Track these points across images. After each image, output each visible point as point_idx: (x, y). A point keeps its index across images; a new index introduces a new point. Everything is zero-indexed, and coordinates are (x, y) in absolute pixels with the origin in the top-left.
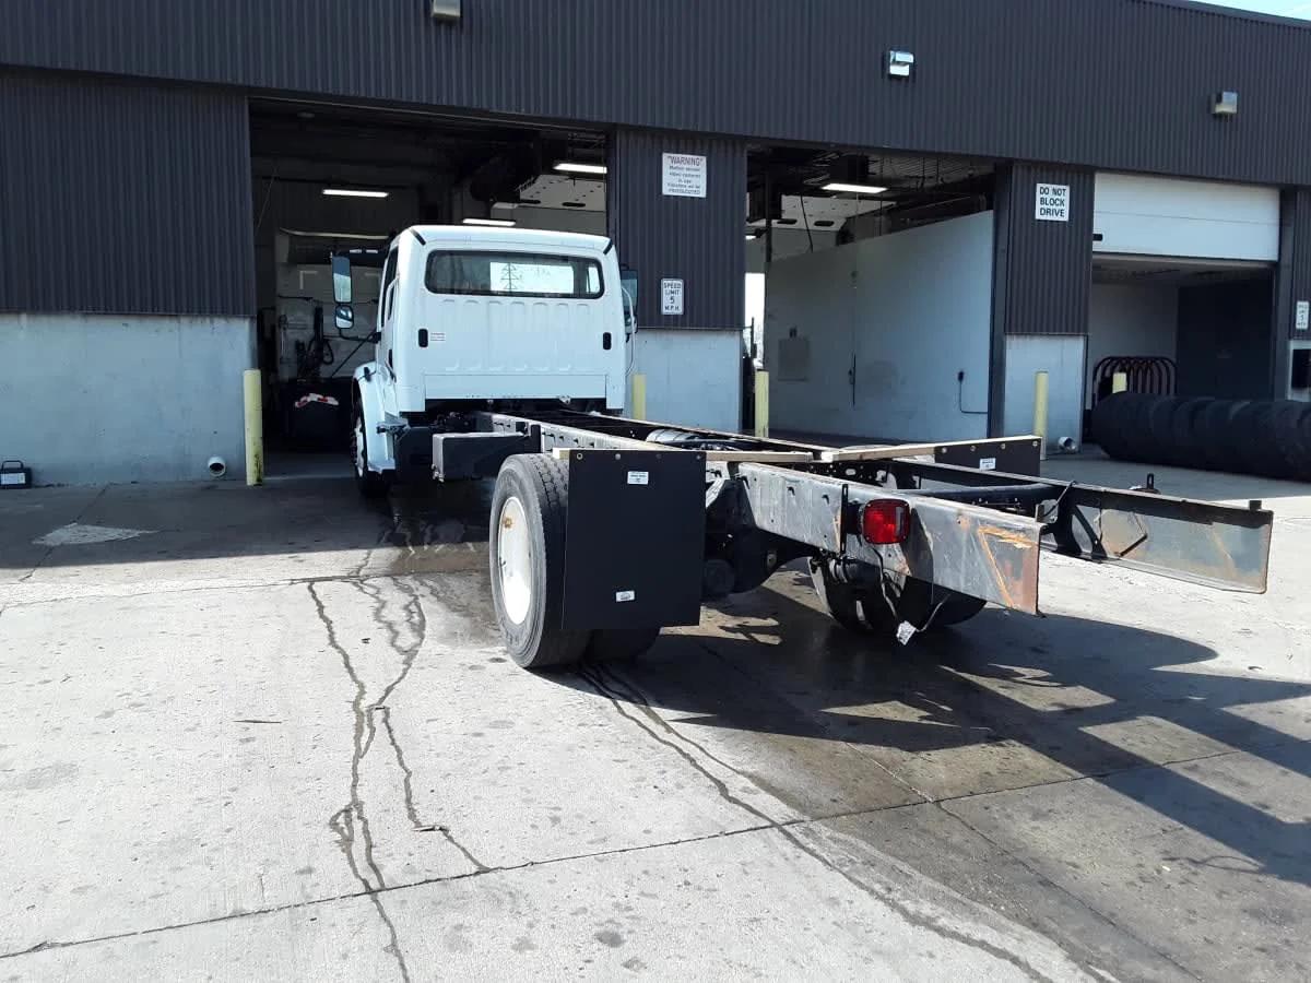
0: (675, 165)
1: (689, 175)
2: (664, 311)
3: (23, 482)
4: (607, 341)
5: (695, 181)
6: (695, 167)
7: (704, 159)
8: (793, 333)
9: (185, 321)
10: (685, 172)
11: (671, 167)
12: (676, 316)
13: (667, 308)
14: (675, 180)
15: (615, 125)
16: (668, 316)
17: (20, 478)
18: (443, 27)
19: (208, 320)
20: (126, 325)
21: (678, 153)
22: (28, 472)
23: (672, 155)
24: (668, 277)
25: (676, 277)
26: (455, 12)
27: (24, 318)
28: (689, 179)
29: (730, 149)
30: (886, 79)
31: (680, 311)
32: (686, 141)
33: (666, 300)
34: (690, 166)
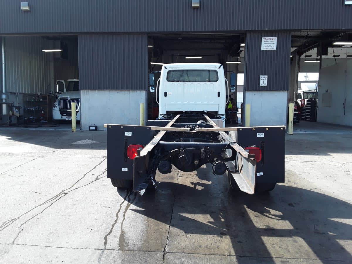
0: (266, 41)
1: (271, 43)
2: (261, 85)
3: (95, 129)
4: (219, 94)
5: (272, 45)
6: (273, 41)
7: (276, 38)
8: (327, 91)
9: (131, 91)
10: (269, 42)
11: (265, 42)
12: (265, 87)
13: (262, 84)
14: (266, 45)
15: (246, 31)
16: (262, 87)
17: (94, 128)
18: (196, 10)
19: (136, 91)
20: (118, 93)
21: (267, 37)
22: (96, 127)
23: (265, 38)
24: (262, 75)
25: (265, 75)
26: (198, 5)
27: (97, 91)
28: (270, 44)
29: (285, 34)
30: (344, 6)
31: (266, 85)
32: (269, 33)
33: (261, 82)
34: (270, 41)
